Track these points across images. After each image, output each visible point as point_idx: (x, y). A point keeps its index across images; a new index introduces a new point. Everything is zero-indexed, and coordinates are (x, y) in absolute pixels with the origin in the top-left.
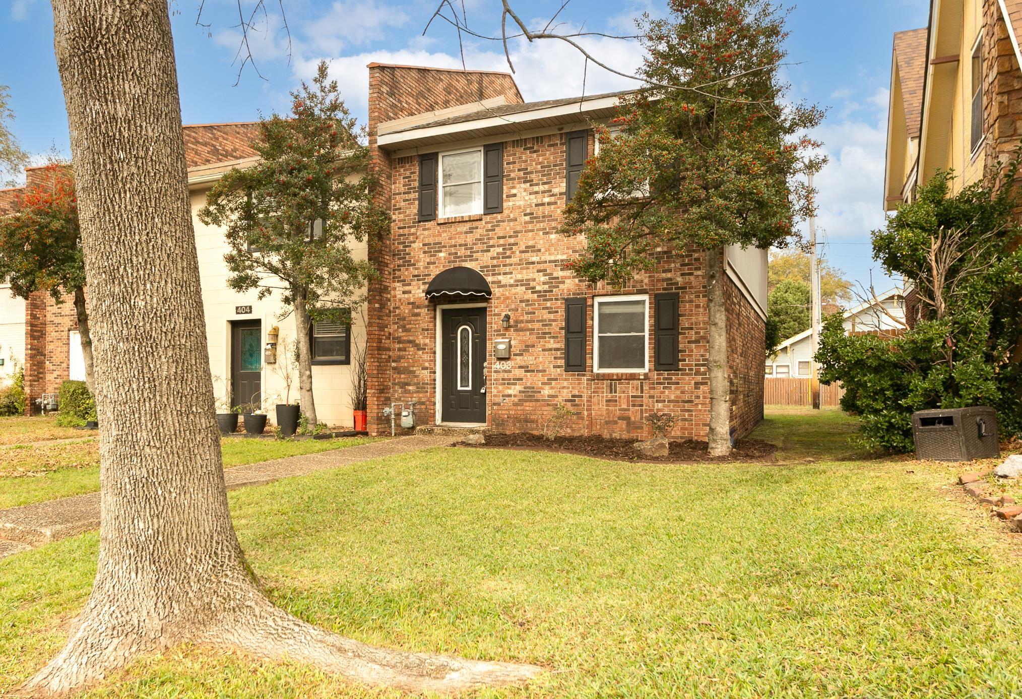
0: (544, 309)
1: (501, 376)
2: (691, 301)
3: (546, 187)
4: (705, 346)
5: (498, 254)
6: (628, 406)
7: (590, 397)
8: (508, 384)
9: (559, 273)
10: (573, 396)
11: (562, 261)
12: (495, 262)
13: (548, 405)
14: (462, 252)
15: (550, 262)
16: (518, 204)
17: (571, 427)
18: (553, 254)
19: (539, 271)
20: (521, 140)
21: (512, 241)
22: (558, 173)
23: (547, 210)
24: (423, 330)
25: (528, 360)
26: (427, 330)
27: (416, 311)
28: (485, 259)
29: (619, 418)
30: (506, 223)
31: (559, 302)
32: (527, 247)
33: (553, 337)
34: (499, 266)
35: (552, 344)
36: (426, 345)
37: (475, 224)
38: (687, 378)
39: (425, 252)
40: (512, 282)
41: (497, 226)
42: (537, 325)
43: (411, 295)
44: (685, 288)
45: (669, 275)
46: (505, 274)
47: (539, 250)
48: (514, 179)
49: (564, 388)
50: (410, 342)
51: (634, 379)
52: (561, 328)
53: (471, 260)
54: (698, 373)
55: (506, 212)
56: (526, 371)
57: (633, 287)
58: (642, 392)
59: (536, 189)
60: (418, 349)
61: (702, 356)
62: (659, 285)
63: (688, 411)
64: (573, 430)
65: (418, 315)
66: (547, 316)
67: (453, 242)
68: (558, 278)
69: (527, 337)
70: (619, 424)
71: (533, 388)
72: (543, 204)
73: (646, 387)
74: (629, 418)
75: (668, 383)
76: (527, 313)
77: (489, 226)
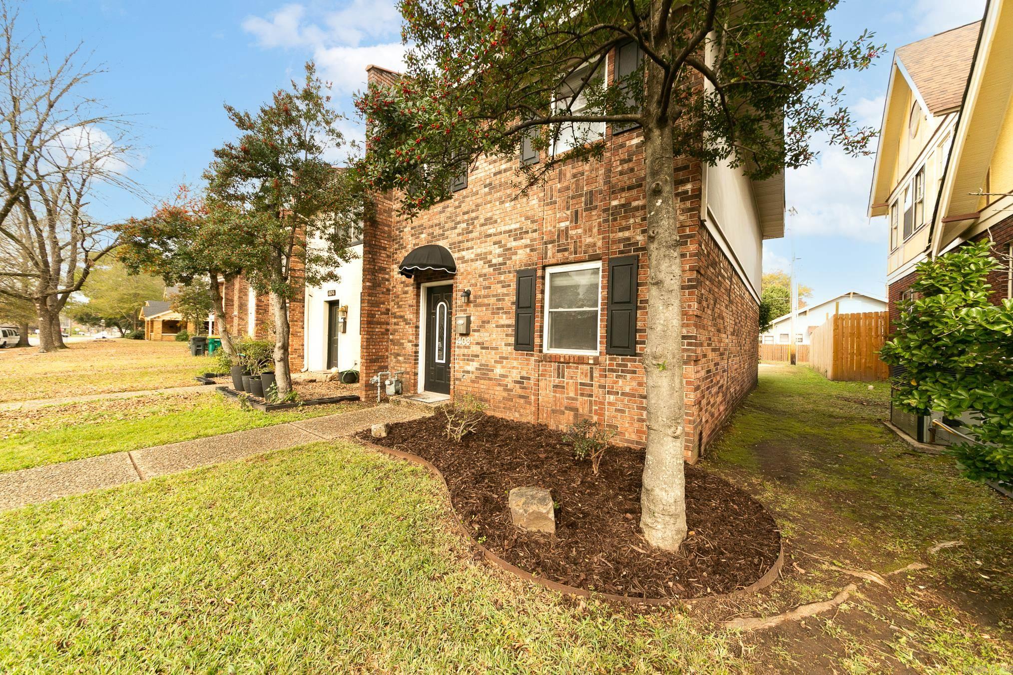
0: (498, 282)
1: (462, 351)
5: (463, 230)
6: (576, 394)
7: (538, 380)
8: (468, 360)
9: (512, 244)
10: (522, 378)
11: (516, 230)
12: (460, 238)
13: (500, 385)
14: (437, 231)
15: (505, 232)
16: (479, 176)
17: (519, 412)
18: (507, 224)
19: (495, 243)
21: (473, 215)
23: (504, 177)
24: (409, 306)
25: (484, 336)
26: (413, 306)
27: (406, 289)
28: (453, 236)
29: (566, 408)
30: (469, 198)
31: (512, 275)
32: (486, 220)
33: (506, 313)
34: (463, 242)
35: (504, 321)
36: (411, 320)
37: (447, 203)
39: (412, 235)
40: (473, 256)
41: (463, 202)
45: (627, 234)
46: (468, 249)
47: (496, 222)
49: (513, 367)
50: (402, 317)
51: (583, 363)
52: (513, 303)
53: (443, 239)
55: (470, 187)
56: (482, 348)
57: (586, 252)
58: (592, 378)
60: (406, 324)
62: (615, 248)
64: (521, 415)
65: (406, 293)
66: (501, 291)
67: (431, 223)
68: (511, 249)
69: (483, 313)
70: (566, 415)
71: (487, 365)
72: (500, 172)
73: (596, 374)
74: (577, 410)
75: (623, 371)
76: (484, 288)
77: (457, 203)
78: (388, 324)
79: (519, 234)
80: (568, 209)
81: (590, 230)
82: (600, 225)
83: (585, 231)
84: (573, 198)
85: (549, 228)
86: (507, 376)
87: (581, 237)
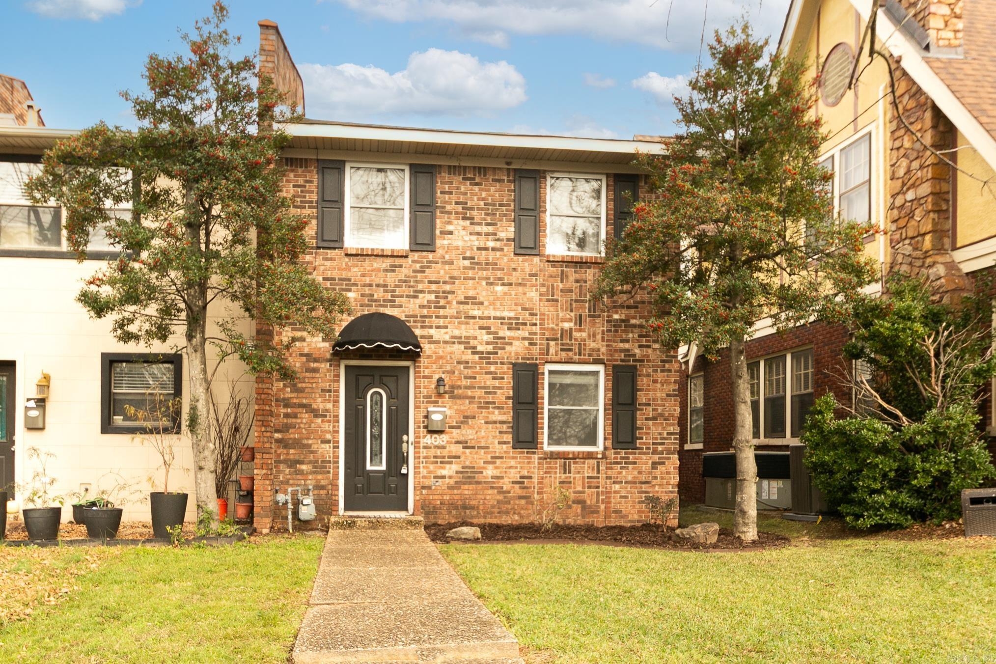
0: (486, 373)
1: (432, 452)
2: (648, 376)
3: (490, 229)
4: (662, 424)
5: (428, 302)
6: (584, 487)
7: (542, 479)
8: (442, 462)
9: (505, 333)
10: (521, 477)
11: (510, 318)
12: (425, 312)
13: (492, 488)
14: (379, 294)
15: (495, 318)
16: (455, 243)
17: (519, 514)
18: (498, 309)
19: (481, 328)
20: (460, 167)
21: (448, 287)
22: (505, 215)
23: (491, 256)
24: (323, 390)
25: (468, 433)
26: (327, 391)
27: (313, 365)
28: (412, 306)
29: (574, 502)
30: (439, 265)
31: (505, 367)
32: (466, 298)
33: (498, 408)
34: (431, 317)
35: (497, 416)
36: (327, 411)
37: (398, 261)
38: (644, 457)
40: (447, 338)
41: (428, 267)
42: (478, 393)
43: (305, 344)
44: (642, 361)
45: (627, 346)
46: (438, 327)
47: (482, 303)
48: (450, 213)
49: (511, 467)
50: (303, 406)
51: (592, 458)
52: (508, 398)
53: (392, 306)
54: (655, 452)
55: (440, 252)
56: (464, 448)
57: (590, 355)
58: (598, 472)
59: (478, 229)
60: (316, 416)
61: (660, 434)
62: (617, 356)
63: (646, 492)
64: (521, 517)
65: (316, 370)
66: (490, 382)
67: (367, 280)
68: (504, 338)
69: (465, 405)
70: (574, 509)
71: (473, 468)
72: (486, 249)
73: (602, 467)
74: (585, 502)
75: (626, 463)
76: (466, 378)
77: (418, 266)
79: (515, 324)
80: (571, 311)
81: (594, 336)
82: (603, 332)
83: (589, 335)
84: (576, 301)
85: (551, 325)
86: (502, 478)
87: (585, 340)
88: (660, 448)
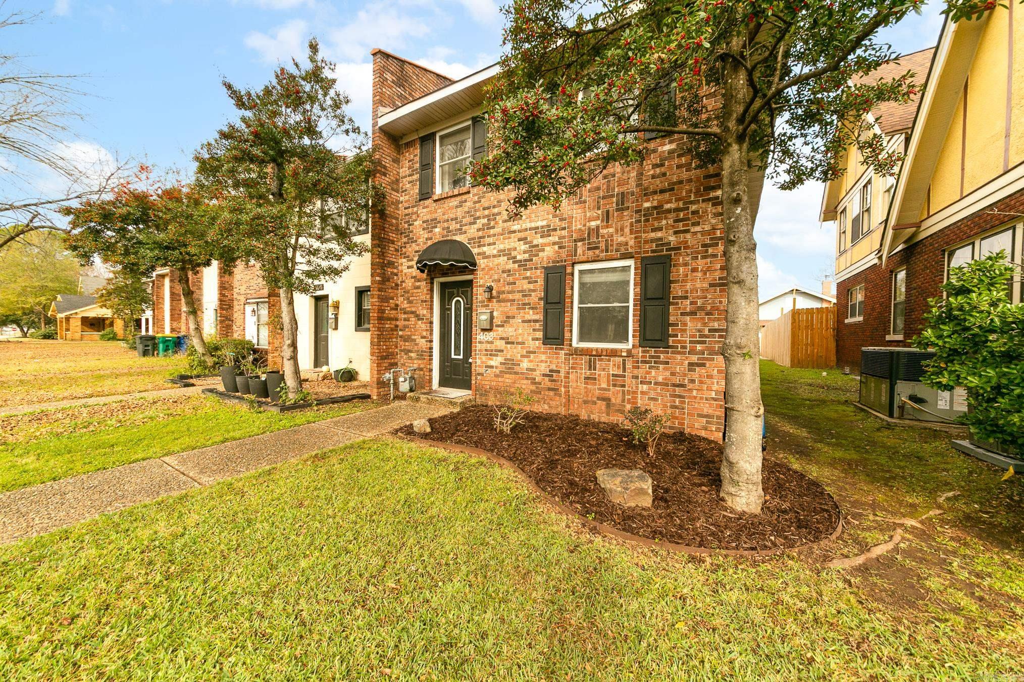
0: (524, 278)
1: (484, 346)
2: (686, 264)
4: (703, 319)
5: (483, 225)
6: (609, 385)
7: (568, 373)
8: (491, 355)
9: (538, 241)
10: (550, 371)
11: (542, 227)
12: (480, 233)
13: (527, 378)
14: (453, 226)
15: (531, 229)
17: (548, 404)
18: (534, 221)
19: (519, 240)
21: (496, 210)
24: (422, 301)
25: (509, 331)
26: (425, 301)
27: (418, 284)
28: (472, 231)
29: (598, 399)
31: (539, 271)
33: (533, 308)
34: (484, 237)
36: (424, 315)
37: (464, 197)
38: (679, 357)
39: (424, 229)
40: (495, 252)
41: (483, 197)
43: (413, 270)
44: (679, 249)
45: (659, 234)
46: (489, 245)
49: (542, 361)
50: (412, 313)
51: (616, 356)
52: (540, 299)
53: (461, 234)
54: (693, 352)
56: (507, 343)
57: (617, 251)
58: (624, 371)
60: (418, 320)
61: (699, 331)
62: (647, 248)
63: (680, 396)
64: (550, 407)
65: (418, 287)
66: (526, 286)
67: (446, 217)
68: (537, 246)
69: (508, 308)
70: (598, 405)
71: (513, 360)
73: (629, 365)
74: (610, 400)
75: (655, 362)
76: (508, 284)
77: (476, 198)
78: (397, 320)
79: (546, 231)
80: (599, 208)
81: (622, 229)
82: (632, 224)
83: (617, 231)
84: (604, 198)
85: (579, 227)
86: (534, 370)
87: (612, 236)
88: (699, 347)
